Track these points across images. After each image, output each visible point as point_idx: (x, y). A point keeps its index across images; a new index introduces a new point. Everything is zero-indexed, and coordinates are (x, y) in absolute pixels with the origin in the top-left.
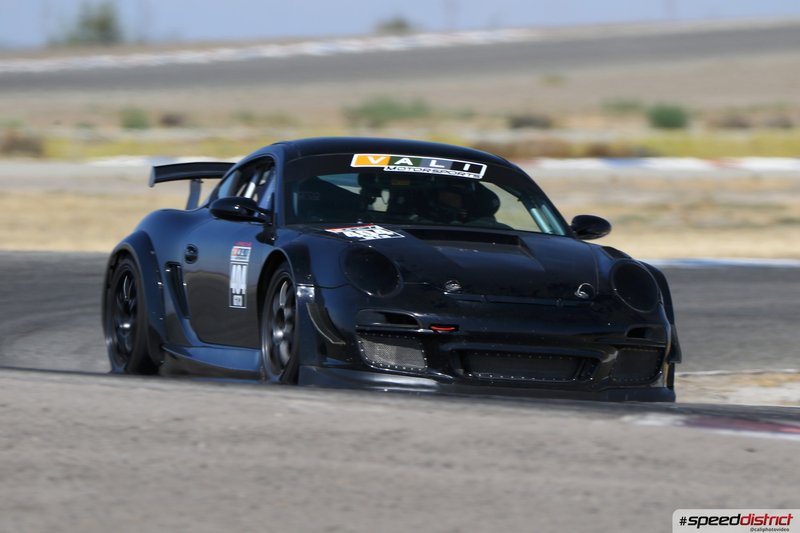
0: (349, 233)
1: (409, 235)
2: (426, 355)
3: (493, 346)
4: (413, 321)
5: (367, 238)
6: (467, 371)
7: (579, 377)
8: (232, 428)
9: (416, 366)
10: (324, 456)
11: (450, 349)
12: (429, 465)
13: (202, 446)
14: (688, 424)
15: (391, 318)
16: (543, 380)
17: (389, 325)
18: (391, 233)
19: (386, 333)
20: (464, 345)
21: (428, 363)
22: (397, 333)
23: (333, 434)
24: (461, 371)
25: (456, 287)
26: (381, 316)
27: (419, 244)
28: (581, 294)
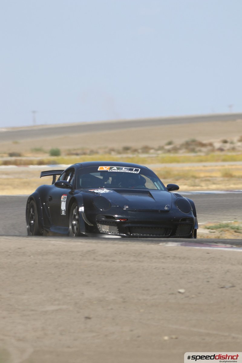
0: (96, 191)
1: (113, 191)
2: (118, 228)
3: (138, 225)
4: (114, 218)
6: (131, 234)
7: (166, 234)
8: (39, 251)
9: (115, 232)
10: (73, 259)
11: (125, 226)
12: (107, 261)
13: (32, 256)
14: (182, 245)
15: (107, 217)
17: (106, 219)
18: (109, 191)
19: (106, 222)
20: (130, 225)
21: (119, 230)
22: (110, 221)
23: (72, 252)
24: (129, 233)
25: (127, 207)
26: (104, 217)
27: (117, 195)
28: (166, 208)
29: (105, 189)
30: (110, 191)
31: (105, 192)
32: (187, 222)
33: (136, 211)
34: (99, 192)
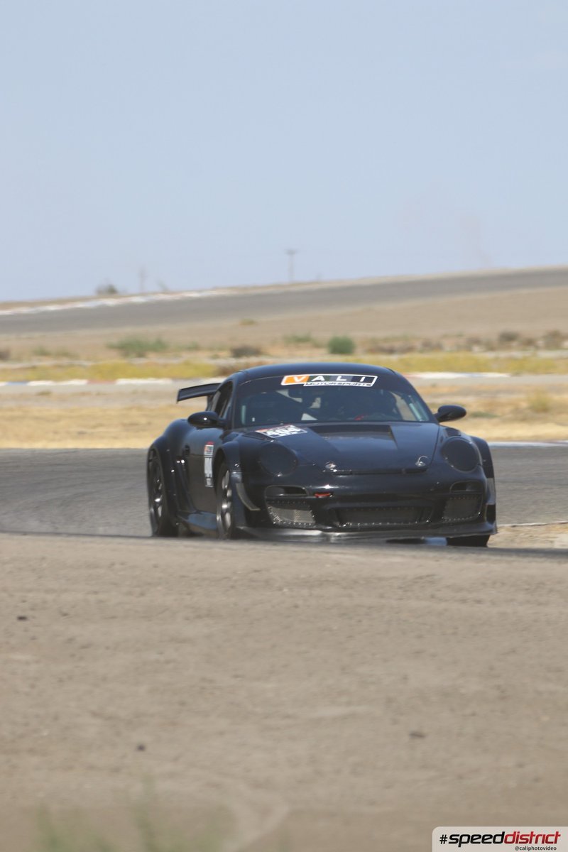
0: (270, 433)
1: (310, 430)
2: (313, 513)
3: (357, 505)
4: (303, 492)
5: (281, 435)
6: (342, 524)
7: (420, 520)
9: (307, 522)
11: (328, 508)
15: (288, 490)
16: (395, 524)
17: (287, 495)
18: (299, 430)
19: (287, 501)
20: (338, 505)
21: (315, 519)
22: (294, 499)
24: (338, 524)
26: (282, 490)
27: (316, 437)
28: (420, 464)
29: (292, 426)
30: (301, 431)
31: (289, 434)
32: (467, 490)
33: (351, 473)
34: (276, 434)
